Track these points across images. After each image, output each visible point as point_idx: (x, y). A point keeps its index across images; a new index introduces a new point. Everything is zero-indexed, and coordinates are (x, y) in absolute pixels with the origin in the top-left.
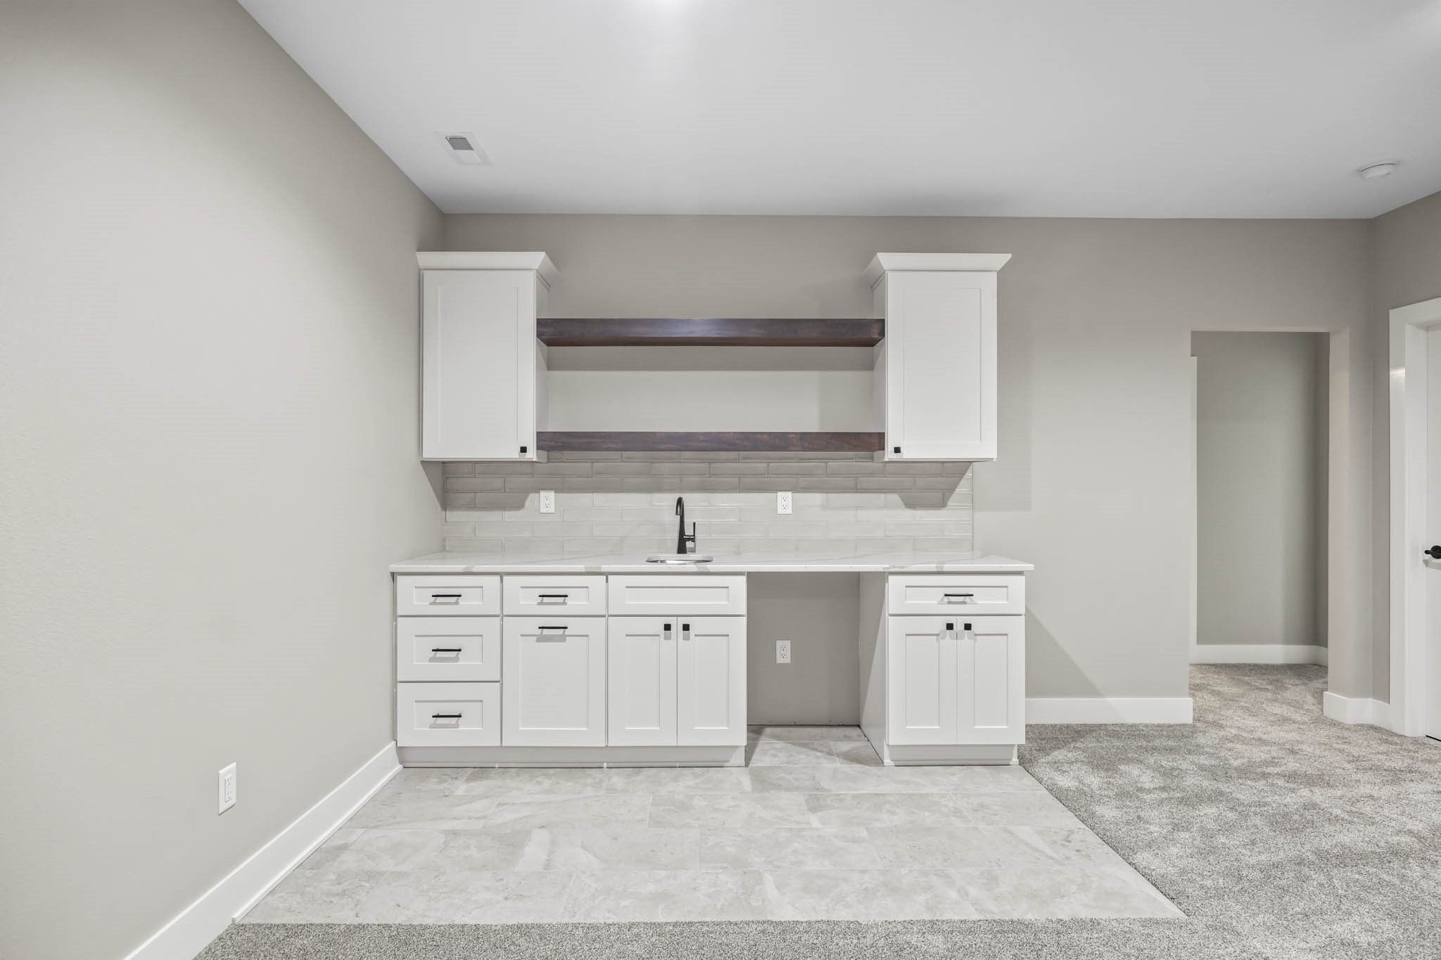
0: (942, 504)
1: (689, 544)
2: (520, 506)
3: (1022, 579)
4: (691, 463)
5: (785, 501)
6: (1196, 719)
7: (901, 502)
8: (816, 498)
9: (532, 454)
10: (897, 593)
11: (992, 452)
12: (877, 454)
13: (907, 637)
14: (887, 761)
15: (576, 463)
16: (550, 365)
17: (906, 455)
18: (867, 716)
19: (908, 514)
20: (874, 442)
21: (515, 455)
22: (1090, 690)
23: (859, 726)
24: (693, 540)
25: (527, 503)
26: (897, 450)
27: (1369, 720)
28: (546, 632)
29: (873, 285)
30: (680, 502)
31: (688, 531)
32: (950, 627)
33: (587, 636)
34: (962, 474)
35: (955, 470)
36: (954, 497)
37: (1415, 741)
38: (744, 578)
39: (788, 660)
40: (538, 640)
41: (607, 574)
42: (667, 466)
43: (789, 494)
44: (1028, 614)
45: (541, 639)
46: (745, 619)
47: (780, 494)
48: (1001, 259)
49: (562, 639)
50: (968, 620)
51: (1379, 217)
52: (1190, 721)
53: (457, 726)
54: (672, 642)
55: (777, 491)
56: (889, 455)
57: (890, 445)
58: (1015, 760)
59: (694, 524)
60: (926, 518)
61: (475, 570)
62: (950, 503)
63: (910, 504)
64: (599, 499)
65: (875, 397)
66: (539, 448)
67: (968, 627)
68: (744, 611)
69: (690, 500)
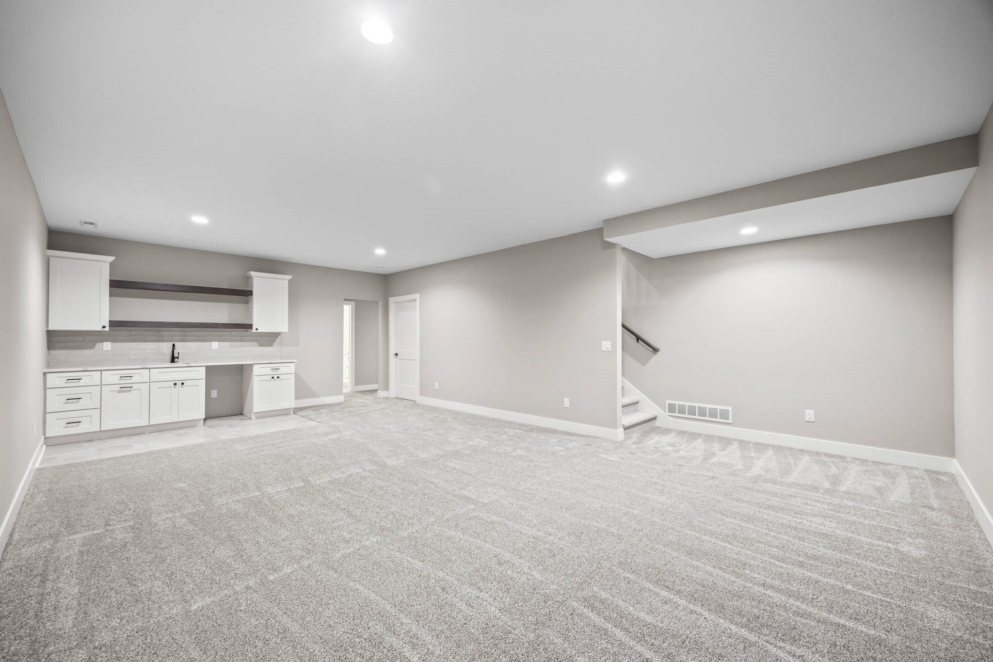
0: (271, 345)
1: (176, 360)
2: (93, 347)
3: (294, 364)
4: (176, 332)
5: (215, 345)
6: (345, 401)
7: (257, 345)
8: (227, 344)
9: (107, 329)
10: (256, 370)
11: (287, 330)
12: (250, 330)
13: (261, 382)
14: (253, 418)
15: (123, 332)
16: (111, 295)
17: (259, 331)
18: (245, 412)
19: (260, 348)
20: (250, 326)
21: (99, 328)
22: (315, 395)
23: (242, 414)
24: (178, 358)
25: (97, 346)
26: (257, 329)
27: (386, 396)
28: (122, 389)
29: (248, 279)
30: (174, 345)
31: (176, 355)
32: (273, 378)
33: (141, 389)
34: (278, 336)
35: (275, 335)
36: (275, 343)
37: (393, 398)
38: (205, 368)
39: (216, 396)
40: (118, 393)
41: (150, 369)
42: (166, 333)
43: (217, 342)
44: (296, 374)
45: (119, 392)
46: (205, 380)
47: (213, 342)
48: (290, 277)
49: (130, 391)
50: (278, 376)
51: (388, 274)
52: (343, 401)
53: (78, 426)
54: (177, 389)
55: (212, 341)
56: (254, 330)
57: (254, 327)
58: (292, 413)
59: (179, 353)
60: (267, 349)
61: (89, 370)
62: (274, 345)
63: (261, 345)
64: (133, 345)
65: (249, 313)
66: (110, 326)
67: (278, 377)
68: (205, 378)
69: (178, 345)
